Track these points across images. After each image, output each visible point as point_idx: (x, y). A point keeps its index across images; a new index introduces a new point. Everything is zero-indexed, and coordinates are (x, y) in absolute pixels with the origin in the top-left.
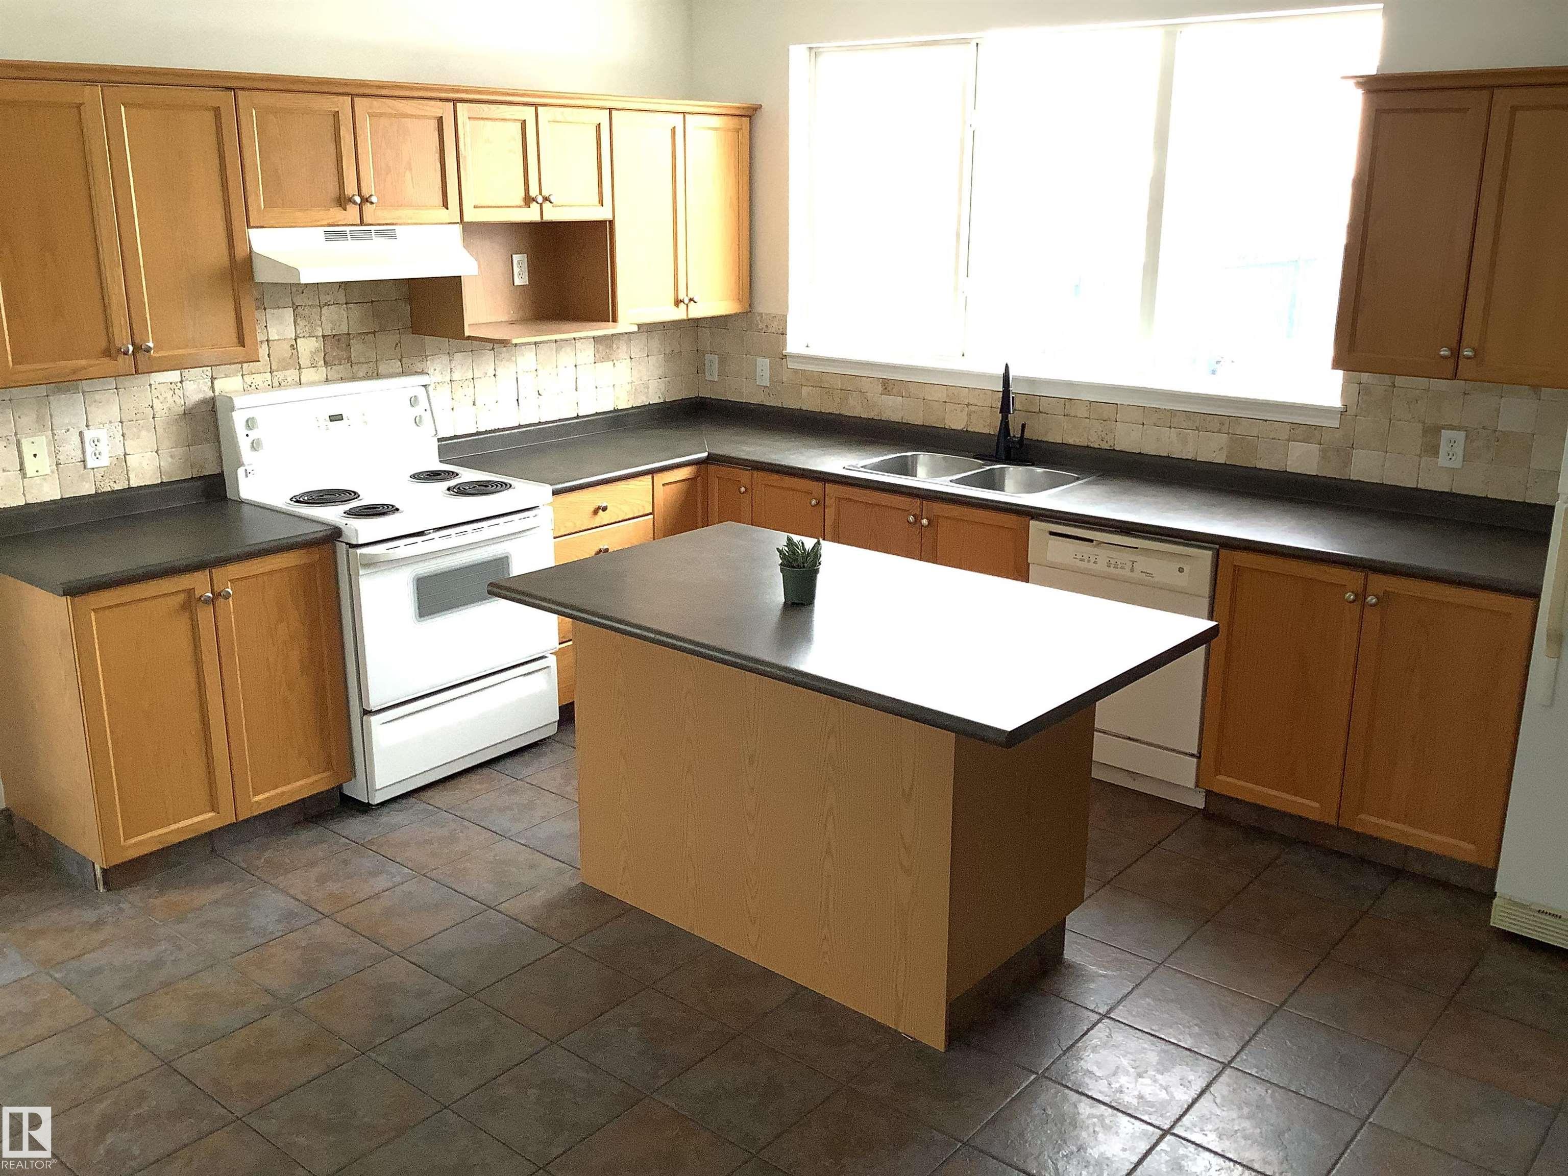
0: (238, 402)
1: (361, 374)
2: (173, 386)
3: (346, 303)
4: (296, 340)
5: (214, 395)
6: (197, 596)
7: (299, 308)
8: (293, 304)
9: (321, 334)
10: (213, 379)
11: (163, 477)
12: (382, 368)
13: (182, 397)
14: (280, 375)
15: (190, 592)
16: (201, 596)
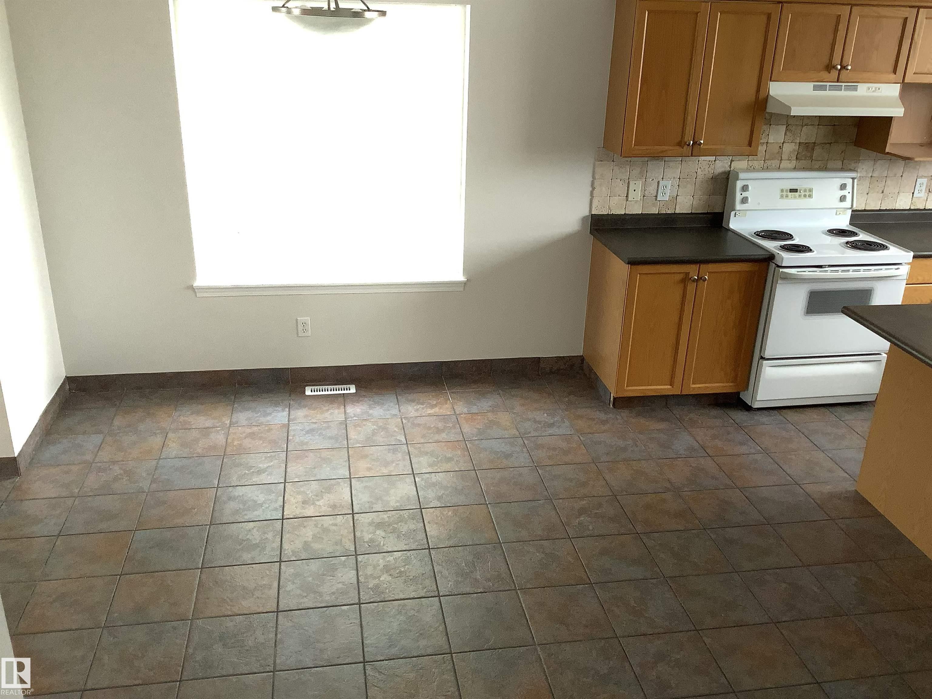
0: (742, 175)
1: (817, 167)
2: (710, 163)
3: (818, 125)
4: (783, 143)
5: (730, 170)
6: (690, 277)
7: (790, 126)
8: (787, 123)
9: (798, 142)
10: (732, 161)
11: (693, 210)
12: (830, 165)
13: (713, 169)
14: (769, 163)
15: (687, 274)
16: (692, 277)
